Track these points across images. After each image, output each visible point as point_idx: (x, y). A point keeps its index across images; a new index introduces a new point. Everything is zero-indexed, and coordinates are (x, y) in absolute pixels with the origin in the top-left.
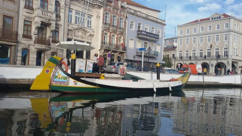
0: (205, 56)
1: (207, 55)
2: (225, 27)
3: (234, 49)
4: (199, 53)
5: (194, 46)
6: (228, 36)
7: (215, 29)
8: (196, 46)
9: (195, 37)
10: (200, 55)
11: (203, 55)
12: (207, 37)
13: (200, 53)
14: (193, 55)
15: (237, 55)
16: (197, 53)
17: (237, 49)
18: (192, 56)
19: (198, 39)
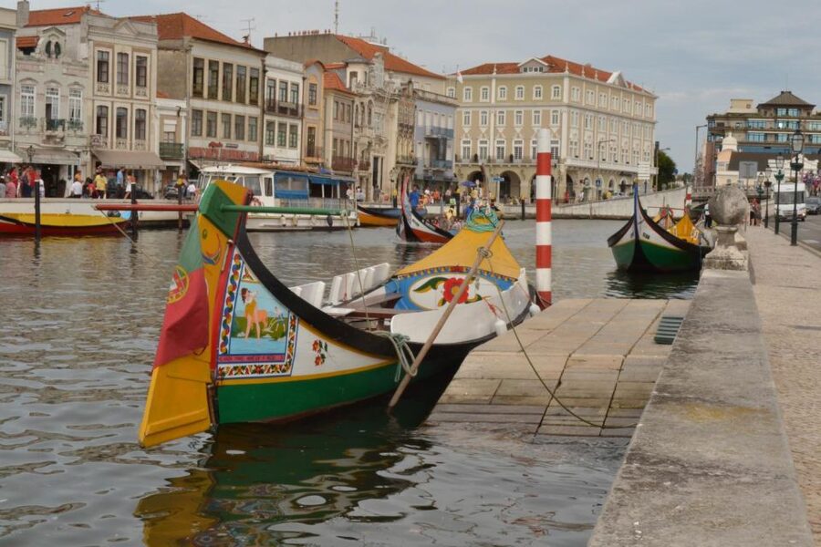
0: (511, 157)
1: (513, 153)
2: (553, 93)
3: (571, 143)
4: (496, 149)
5: (483, 130)
6: (559, 114)
7: (532, 96)
8: (488, 132)
9: (487, 110)
10: (499, 153)
11: (506, 154)
12: (513, 112)
13: (499, 148)
14: (481, 152)
15: (577, 157)
16: (491, 149)
17: (576, 143)
18: (479, 154)
19: (492, 115)
